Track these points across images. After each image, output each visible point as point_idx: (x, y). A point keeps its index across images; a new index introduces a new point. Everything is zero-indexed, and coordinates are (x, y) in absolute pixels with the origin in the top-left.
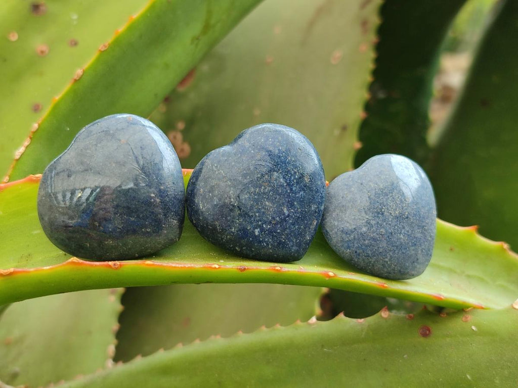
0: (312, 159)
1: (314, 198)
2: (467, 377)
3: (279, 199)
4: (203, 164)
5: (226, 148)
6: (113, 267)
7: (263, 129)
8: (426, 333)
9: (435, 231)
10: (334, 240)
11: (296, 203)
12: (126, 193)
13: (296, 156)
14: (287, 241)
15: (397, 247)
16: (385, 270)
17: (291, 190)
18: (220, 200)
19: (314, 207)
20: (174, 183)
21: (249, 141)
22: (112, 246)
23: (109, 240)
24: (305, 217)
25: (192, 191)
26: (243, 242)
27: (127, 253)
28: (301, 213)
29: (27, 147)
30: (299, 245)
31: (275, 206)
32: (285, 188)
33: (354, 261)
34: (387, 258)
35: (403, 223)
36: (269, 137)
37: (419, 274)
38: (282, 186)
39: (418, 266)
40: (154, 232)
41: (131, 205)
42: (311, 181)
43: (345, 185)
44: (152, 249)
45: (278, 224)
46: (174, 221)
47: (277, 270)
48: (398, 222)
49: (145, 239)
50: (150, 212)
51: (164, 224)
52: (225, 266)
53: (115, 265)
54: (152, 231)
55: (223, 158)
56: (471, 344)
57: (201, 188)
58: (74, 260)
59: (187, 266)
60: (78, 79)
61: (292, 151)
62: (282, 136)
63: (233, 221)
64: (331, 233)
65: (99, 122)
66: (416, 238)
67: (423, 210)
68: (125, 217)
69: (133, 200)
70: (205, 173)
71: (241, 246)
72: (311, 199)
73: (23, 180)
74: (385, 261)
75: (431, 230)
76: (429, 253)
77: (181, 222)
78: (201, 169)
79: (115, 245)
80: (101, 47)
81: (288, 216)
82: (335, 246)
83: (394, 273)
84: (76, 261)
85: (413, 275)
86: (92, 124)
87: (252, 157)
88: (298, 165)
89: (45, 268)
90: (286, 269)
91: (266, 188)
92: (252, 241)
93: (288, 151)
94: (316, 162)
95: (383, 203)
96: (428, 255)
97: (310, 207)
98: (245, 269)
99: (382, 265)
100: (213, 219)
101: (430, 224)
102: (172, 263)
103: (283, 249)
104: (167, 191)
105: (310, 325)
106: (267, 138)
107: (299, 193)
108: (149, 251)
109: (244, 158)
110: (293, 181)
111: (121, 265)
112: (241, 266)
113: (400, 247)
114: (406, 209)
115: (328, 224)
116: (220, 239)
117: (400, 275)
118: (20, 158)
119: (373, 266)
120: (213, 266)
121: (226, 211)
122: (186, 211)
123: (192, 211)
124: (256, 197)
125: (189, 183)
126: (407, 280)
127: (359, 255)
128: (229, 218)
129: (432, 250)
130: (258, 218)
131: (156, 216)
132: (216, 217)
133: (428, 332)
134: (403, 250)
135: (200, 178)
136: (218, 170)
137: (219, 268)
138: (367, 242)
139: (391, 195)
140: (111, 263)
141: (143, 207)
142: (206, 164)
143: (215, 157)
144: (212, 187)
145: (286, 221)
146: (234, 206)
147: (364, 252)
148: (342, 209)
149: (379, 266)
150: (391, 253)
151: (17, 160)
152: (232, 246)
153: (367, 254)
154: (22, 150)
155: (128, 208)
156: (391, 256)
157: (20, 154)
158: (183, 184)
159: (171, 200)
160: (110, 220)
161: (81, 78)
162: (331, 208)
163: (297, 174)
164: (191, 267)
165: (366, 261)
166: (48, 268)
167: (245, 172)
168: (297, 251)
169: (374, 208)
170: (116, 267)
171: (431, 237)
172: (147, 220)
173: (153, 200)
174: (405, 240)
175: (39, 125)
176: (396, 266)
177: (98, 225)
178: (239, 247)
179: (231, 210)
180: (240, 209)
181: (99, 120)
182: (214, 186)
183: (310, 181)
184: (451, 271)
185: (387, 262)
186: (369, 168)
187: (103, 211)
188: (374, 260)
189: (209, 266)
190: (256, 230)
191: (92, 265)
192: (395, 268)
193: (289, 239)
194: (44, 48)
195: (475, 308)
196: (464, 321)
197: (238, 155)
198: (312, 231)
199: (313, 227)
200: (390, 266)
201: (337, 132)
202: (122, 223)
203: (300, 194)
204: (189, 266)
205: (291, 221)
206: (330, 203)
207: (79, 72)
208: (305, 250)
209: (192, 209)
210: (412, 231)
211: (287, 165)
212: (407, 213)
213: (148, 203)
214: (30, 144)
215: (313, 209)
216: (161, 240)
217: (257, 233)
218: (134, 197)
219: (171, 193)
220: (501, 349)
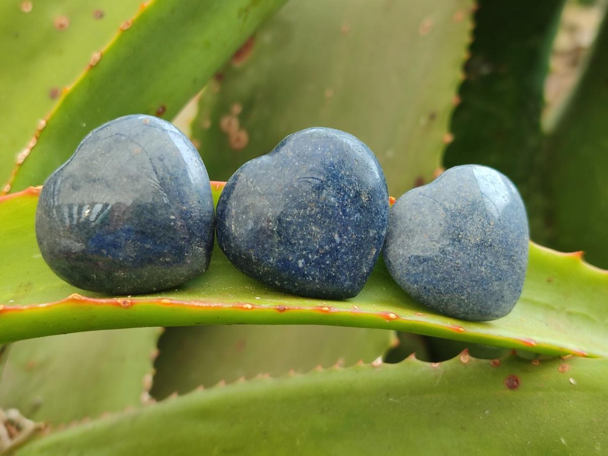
0: (372, 173)
1: (373, 221)
2: (561, 441)
3: (329, 223)
4: (236, 178)
5: (265, 159)
6: (123, 305)
7: (312, 135)
8: (513, 384)
9: (526, 261)
10: (399, 273)
11: (349, 228)
12: (139, 214)
13: (352, 170)
14: (338, 274)
15: (477, 282)
16: (462, 310)
17: (344, 212)
18: (256, 223)
19: (372, 233)
20: (199, 202)
21: (293, 150)
22: (124, 278)
23: (120, 271)
24: (361, 245)
25: (223, 211)
26: (285, 275)
27: (142, 286)
28: (357, 240)
29: (32, 149)
30: (353, 279)
31: (323, 232)
32: (337, 210)
33: (423, 298)
34: (463, 295)
35: (486, 252)
36: (318, 145)
37: (504, 314)
38: (333, 207)
39: (503, 305)
40: (174, 262)
41: (146, 229)
42: (370, 200)
43: (414, 204)
44: (172, 282)
45: (327, 254)
46: (199, 248)
47: (325, 311)
48: (479, 252)
49: (164, 270)
50: (168, 238)
51: (187, 253)
52: (260, 306)
53: (125, 303)
54: (172, 261)
55: (261, 172)
56: (568, 401)
57: (233, 207)
58: (76, 297)
59: (213, 306)
60: (94, 64)
61: (347, 163)
62: (335, 144)
63: (271, 250)
64: (393, 264)
65: (108, 125)
66: (502, 271)
67: (511, 236)
68: (139, 244)
69: (148, 223)
70: (237, 189)
71: (281, 280)
72: (368, 222)
73: (22, 192)
74: (461, 299)
75: (521, 260)
76: (518, 288)
77: (209, 249)
78: (234, 184)
79: (127, 278)
80: (122, 25)
81: (340, 244)
82: (400, 280)
83: (473, 313)
84: (78, 298)
85: (497, 316)
86: (100, 127)
87: (297, 171)
88: (353, 180)
89: (41, 305)
90: (336, 310)
91: (312, 209)
92: (295, 274)
93: (342, 162)
94: (378, 176)
95: (461, 227)
96: (517, 291)
97: (368, 232)
98: (284, 309)
99: (458, 304)
100: (246, 246)
101: (520, 252)
102: (196, 301)
103: (333, 284)
104: (191, 212)
105: (374, 367)
106: (316, 146)
107: (354, 215)
108: (169, 284)
109: (286, 172)
110: (347, 200)
111: (132, 304)
112: (280, 306)
113: (481, 282)
114: (490, 235)
115: (392, 252)
116: (256, 271)
117: (481, 316)
118: (23, 162)
119: (446, 305)
120: (245, 306)
121: (262, 237)
122: (215, 235)
123: (222, 236)
124: (300, 220)
125: (219, 201)
126: (490, 321)
127: (429, 291)
128: (266, 246)
129: (522, 284)
130: (302, 247)
131: (177, 243)
132: (250, 245)
133: (515, 383)
134: (484, 286)
135: (232, 195)
136: (254, 187)
137: (252, 308)
138: (438, 276)
139: (470, 217)
140: (120, 300)
141: (160, 231)
142: (240, 178)
143: (251, 169)
144: (246, 207)
145: (337, 250)
146: (272, 231)
147: (434, 288)
148: (409, 234)
149: (453, 306)
150: (469, 290)
151: (21, 165)
152: (270, 279)
153: (439, 290)
154: (26, 152)
155: (143, 233)
156: (469, 293)
157: (24, 158)
158: (212, 203)
159: (196, 223)
160: (120, 247)
161: (98, 63)
162: (396, 234)
163: (353, 191)
164: (218, 307)
165: (438, 299)
166: (44, 305)
167: (287, 189)
168: (351, 287)
169: (449, 234)
170: (127, 305)
171: (520, 268)
172: (166, 247)
173: (172, 223)
174: (487, 274)
175: (47, 123)
176: (475, 305)
177: (105, 253)
178: (279, 281)
179: (269, 236)
180: (280, 235)
181: (109, 123)
182: (248, 206)
183: (368, 200)
184: (548, 307)
185: (464, 300)
186: (445, 183)
187: (112, 236)
188: (447, 298)
189: (240, 306)
190: (300, 261)
191: (97, 303)
192: (473, 308)
193: (340, 272)
194: (64, 21)
195: (575, 355)
196: (559, 372)
197: (279, 168)
198: (370, 262)
199: (371, 257)
200: (467, 306)
201: (423, 121)
202: (135, 251)
203: (356, 217)
204: (216, 305)
205: (343, 250)
206: (395, 226)
207: (96, 56)
208: (361, 286)
209: (223, 234)
210: (497, 262)
211: (340, 180)
212: (490, 240)
213: (168, 227)
214: (35, 145)
215: (371, 235)
216: (182, 271)
217: (300, 265)
218: (150, 220)
219: (196, 214)
220: (604, 408)
